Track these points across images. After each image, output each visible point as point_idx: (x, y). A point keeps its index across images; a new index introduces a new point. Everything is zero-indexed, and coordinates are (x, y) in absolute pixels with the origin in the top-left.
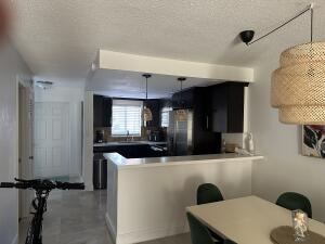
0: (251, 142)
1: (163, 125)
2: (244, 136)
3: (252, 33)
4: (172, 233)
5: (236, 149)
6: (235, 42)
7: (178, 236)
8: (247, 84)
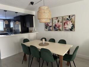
0: (35, 29)
1: (11, 27)
2: (34, 28)
3: (33, 3)
4: (18, 53)
5: (32, 31)
6: (30, 4)
7: (19, 53)
8: (34, 15)
